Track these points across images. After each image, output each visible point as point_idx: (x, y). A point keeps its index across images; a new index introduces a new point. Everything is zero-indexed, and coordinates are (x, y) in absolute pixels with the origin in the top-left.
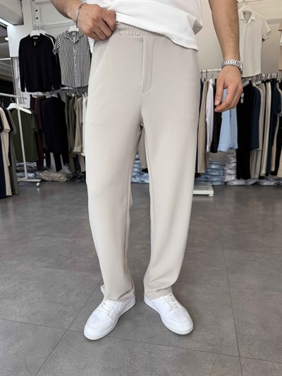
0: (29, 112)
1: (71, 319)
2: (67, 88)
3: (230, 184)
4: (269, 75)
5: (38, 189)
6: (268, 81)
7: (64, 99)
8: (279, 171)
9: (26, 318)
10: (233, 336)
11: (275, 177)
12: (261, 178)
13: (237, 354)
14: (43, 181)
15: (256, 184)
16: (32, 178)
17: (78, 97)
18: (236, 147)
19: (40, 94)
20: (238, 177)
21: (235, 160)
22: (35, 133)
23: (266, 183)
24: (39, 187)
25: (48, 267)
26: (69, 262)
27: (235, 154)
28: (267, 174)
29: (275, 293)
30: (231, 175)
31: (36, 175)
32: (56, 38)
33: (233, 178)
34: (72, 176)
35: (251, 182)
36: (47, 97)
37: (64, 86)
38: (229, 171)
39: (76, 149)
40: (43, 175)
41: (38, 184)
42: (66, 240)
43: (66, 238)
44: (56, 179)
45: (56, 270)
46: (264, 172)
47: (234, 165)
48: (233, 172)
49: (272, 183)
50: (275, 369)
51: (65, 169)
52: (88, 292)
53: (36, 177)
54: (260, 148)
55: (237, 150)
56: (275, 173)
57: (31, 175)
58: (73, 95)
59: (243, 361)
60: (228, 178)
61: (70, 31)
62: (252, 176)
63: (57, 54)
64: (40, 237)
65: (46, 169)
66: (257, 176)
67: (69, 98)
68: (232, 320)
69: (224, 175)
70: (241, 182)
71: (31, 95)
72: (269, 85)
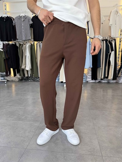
0: (2, 50)
1: (27, 143)
2: (19, 40)
3: (89, 82)
4: (105, 38)
5: (6, 85)
6: (104, 40)
7: (18, 45)
8: (109, 77)
9: (6, 144)
10: (98, 147)
11: (107, 79)
12: (101, 79)
13: (101, 155)
14: (8, 81)
15: (99, 82)
16: (3, 80)
17: (24, 44)
18: (92, 67)
19: (7, 42)
20: (92, 79)
21: (91, 72)
22: (4, 59)
23: (103, 81)
24: (6, 83)
25: (14, 120)
26: (23, 117)
27: (91, 70)
28: (104, 78)
29: (113, 128)
30: (89, 78)
31: (4, 78)
32: (14, 18)
33: (90, 79)
34: (21, 79)
35: (97, 81)
36: (10, 44)
37: (18, 39)
38: (88, 77)
39: (23, 67)
40: (8, 78)
41: (5, 82)
42: (21, 107)
43: (21, 106)
44: (14, 80)
45: (18, 121)
46: (103, 77)
47: (91, 74)
48: (90, 77)
49: (106, 82)
50: (117, 161)
51: (18, 75)
52: (34, 131)
53: (4, 79)
54: (101, 67)
55: (92, 68)
56: (107, 77)
57: (2, 78)
58: (22, 44)
59: (104, 158)
60: (88, 80)
61: (20, 16)
62: (98, 79)
63: (15, 25)
64: (9, 107)
65: (9, 76)
66: (100, 79)
67: (20, 45)
68: (97, 140)
69: (86, 78)
70: (94, 81)
71: (3, 43)
72: (105, 42)
